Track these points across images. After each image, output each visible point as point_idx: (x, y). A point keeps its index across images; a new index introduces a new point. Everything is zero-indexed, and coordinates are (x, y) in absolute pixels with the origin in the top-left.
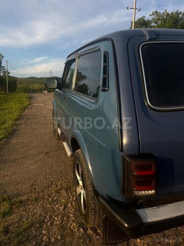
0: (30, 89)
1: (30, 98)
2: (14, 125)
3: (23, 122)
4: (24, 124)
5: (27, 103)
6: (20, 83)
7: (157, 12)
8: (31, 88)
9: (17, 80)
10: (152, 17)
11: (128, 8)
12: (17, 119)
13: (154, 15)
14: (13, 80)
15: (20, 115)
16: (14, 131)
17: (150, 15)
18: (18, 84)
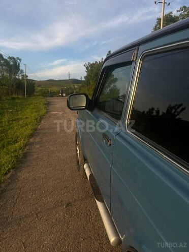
0: (48, 92)
1: (48, 104)
2: (26, 145)
3: (38, 139)
4: (38, 143)
5: (44, 111)
6: (39, 86)
7: (185, 7)
8: (49, 90)
9: (34, 83)
10: (179, 13)
11: (155, 3)
12: (32, 135)
13: (182, 10)
14: (32, 84)
15: (35, 129)
16: (25, 155)
17: (178, 11)
18: (36, 88)
